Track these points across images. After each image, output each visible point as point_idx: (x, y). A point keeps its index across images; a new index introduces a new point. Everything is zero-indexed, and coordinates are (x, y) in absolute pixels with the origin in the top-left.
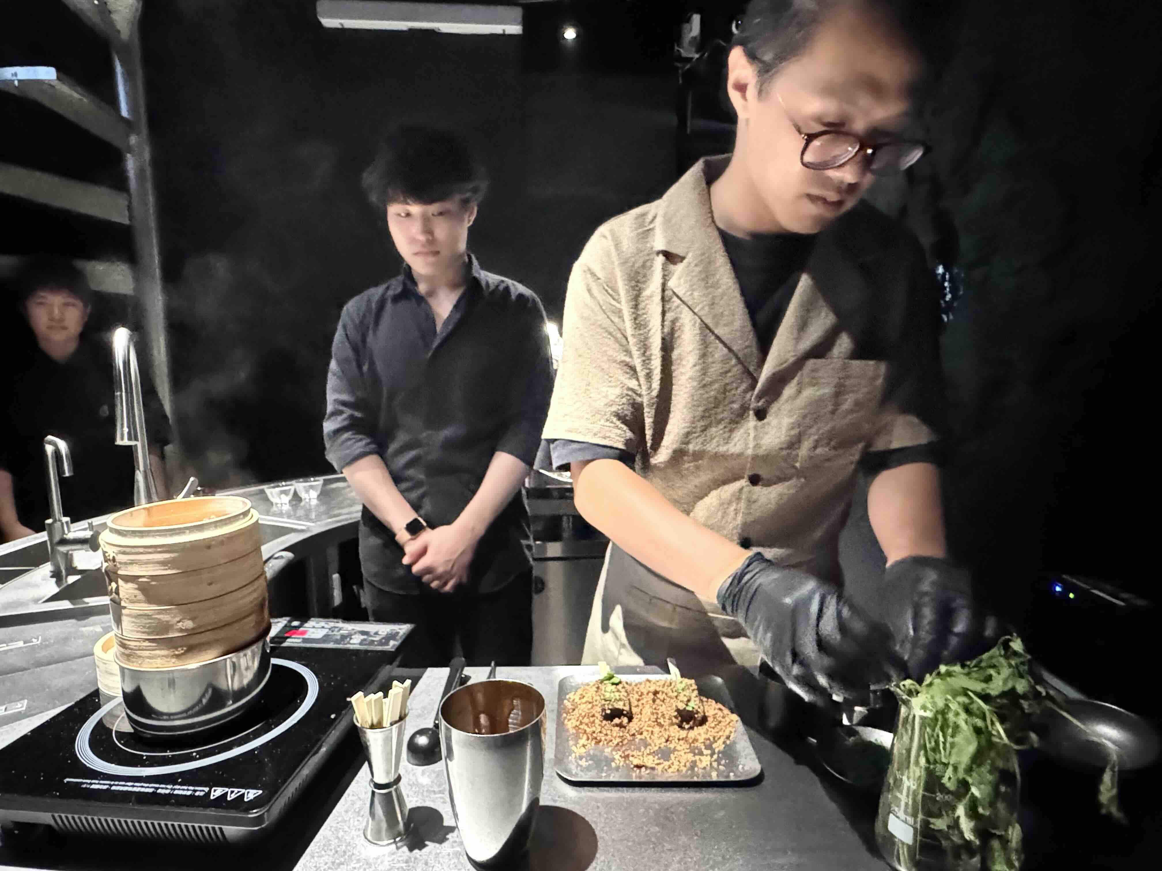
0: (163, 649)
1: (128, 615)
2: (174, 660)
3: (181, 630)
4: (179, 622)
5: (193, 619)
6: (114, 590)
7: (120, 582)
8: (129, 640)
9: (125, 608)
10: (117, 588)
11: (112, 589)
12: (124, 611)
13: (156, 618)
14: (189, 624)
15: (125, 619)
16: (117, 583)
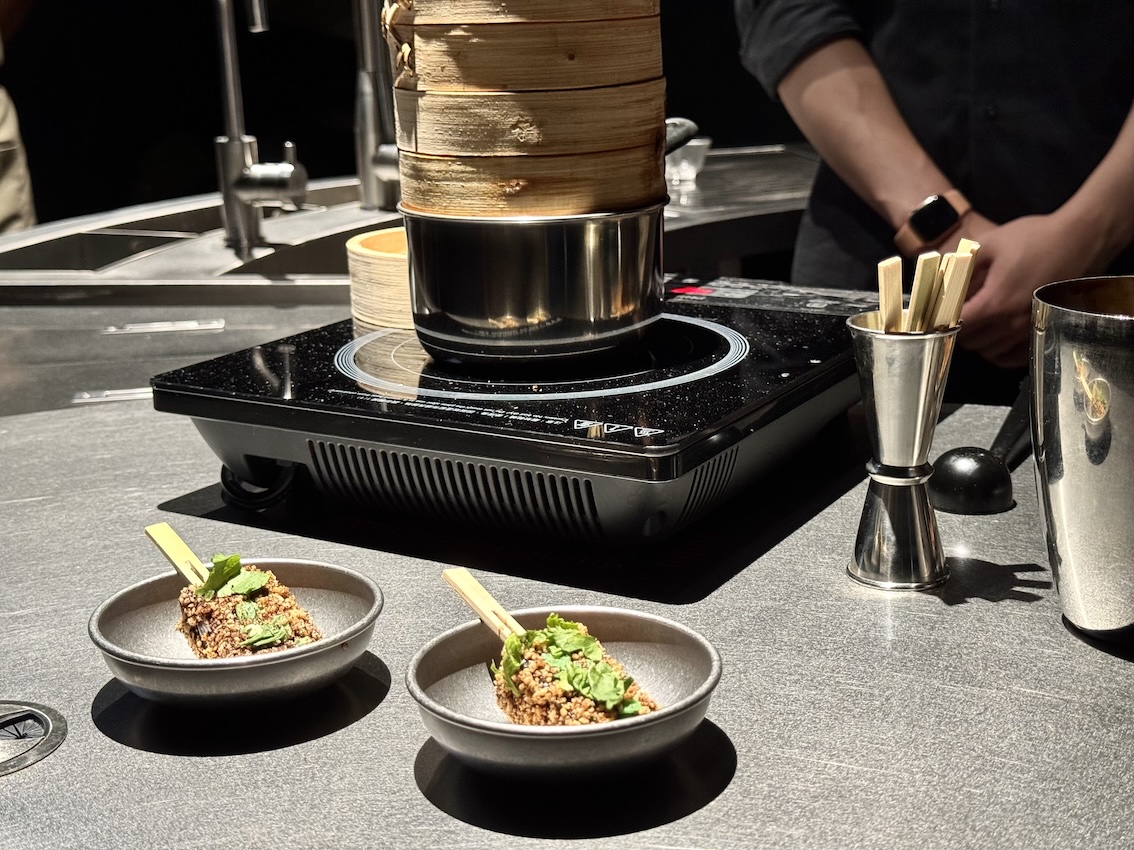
0: (485, 180)
1: (429, 109)
2: (502, 204)
3: (519, 145)
4: (514, 126)
5: (540, 125)
6: (406, 59)
7: (418, 41)
8: (429, 160)
9: (423, 93)
10: (412, 54)
11: (403, 57)
12: (422, 102)
13: (476, 115)
14: (531, 134)
15: (422, 117)
16: (411, 45)
